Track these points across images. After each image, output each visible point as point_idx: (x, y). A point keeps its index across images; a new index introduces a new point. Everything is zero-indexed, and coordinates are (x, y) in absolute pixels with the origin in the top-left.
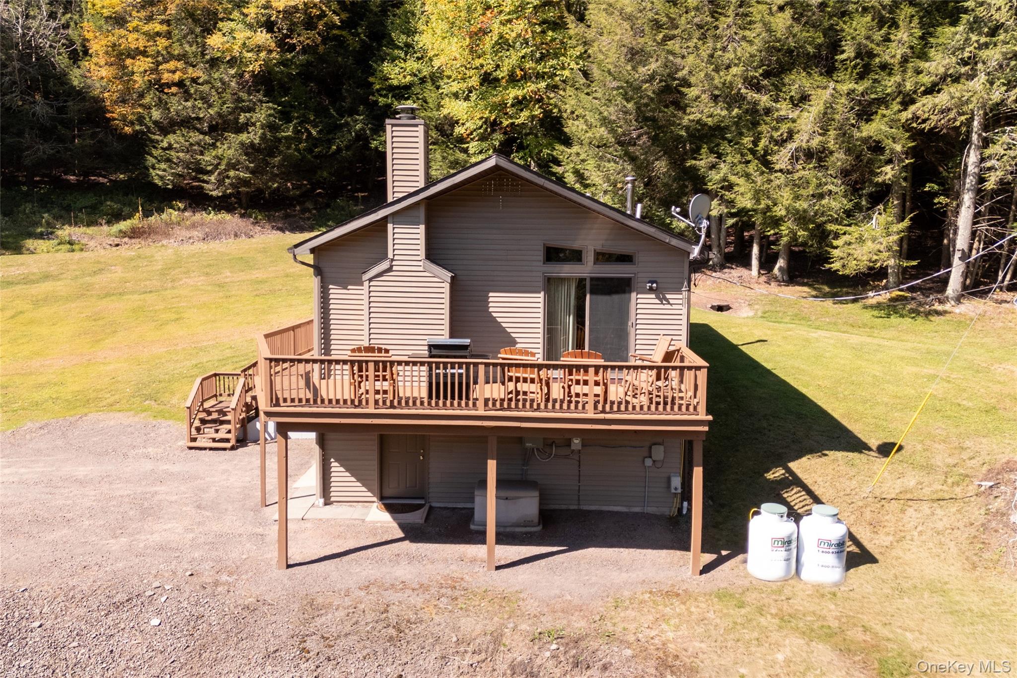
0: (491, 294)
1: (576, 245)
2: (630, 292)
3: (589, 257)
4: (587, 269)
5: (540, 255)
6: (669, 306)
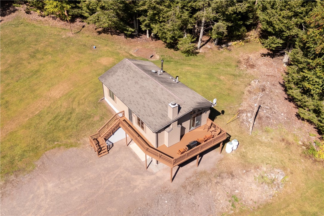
4: (196, 113)
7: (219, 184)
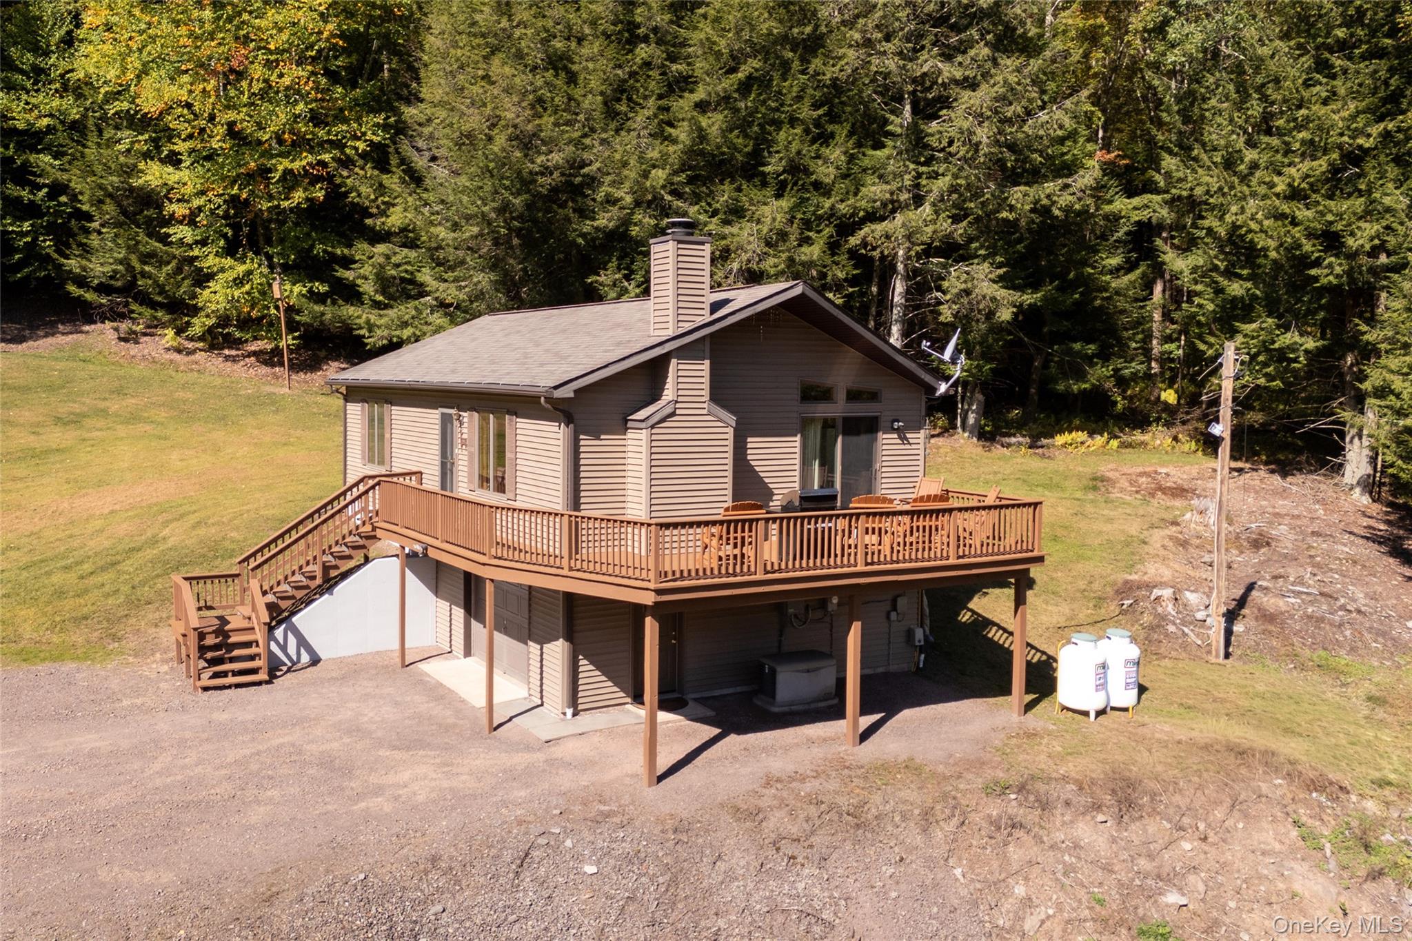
0: (749, 440)
1: (829, 382)
2: (877, 431)
3: (841, 396)
4: (838, 408)
5: (797, 395)
6: (908, 447)
7: (1018, 833)
